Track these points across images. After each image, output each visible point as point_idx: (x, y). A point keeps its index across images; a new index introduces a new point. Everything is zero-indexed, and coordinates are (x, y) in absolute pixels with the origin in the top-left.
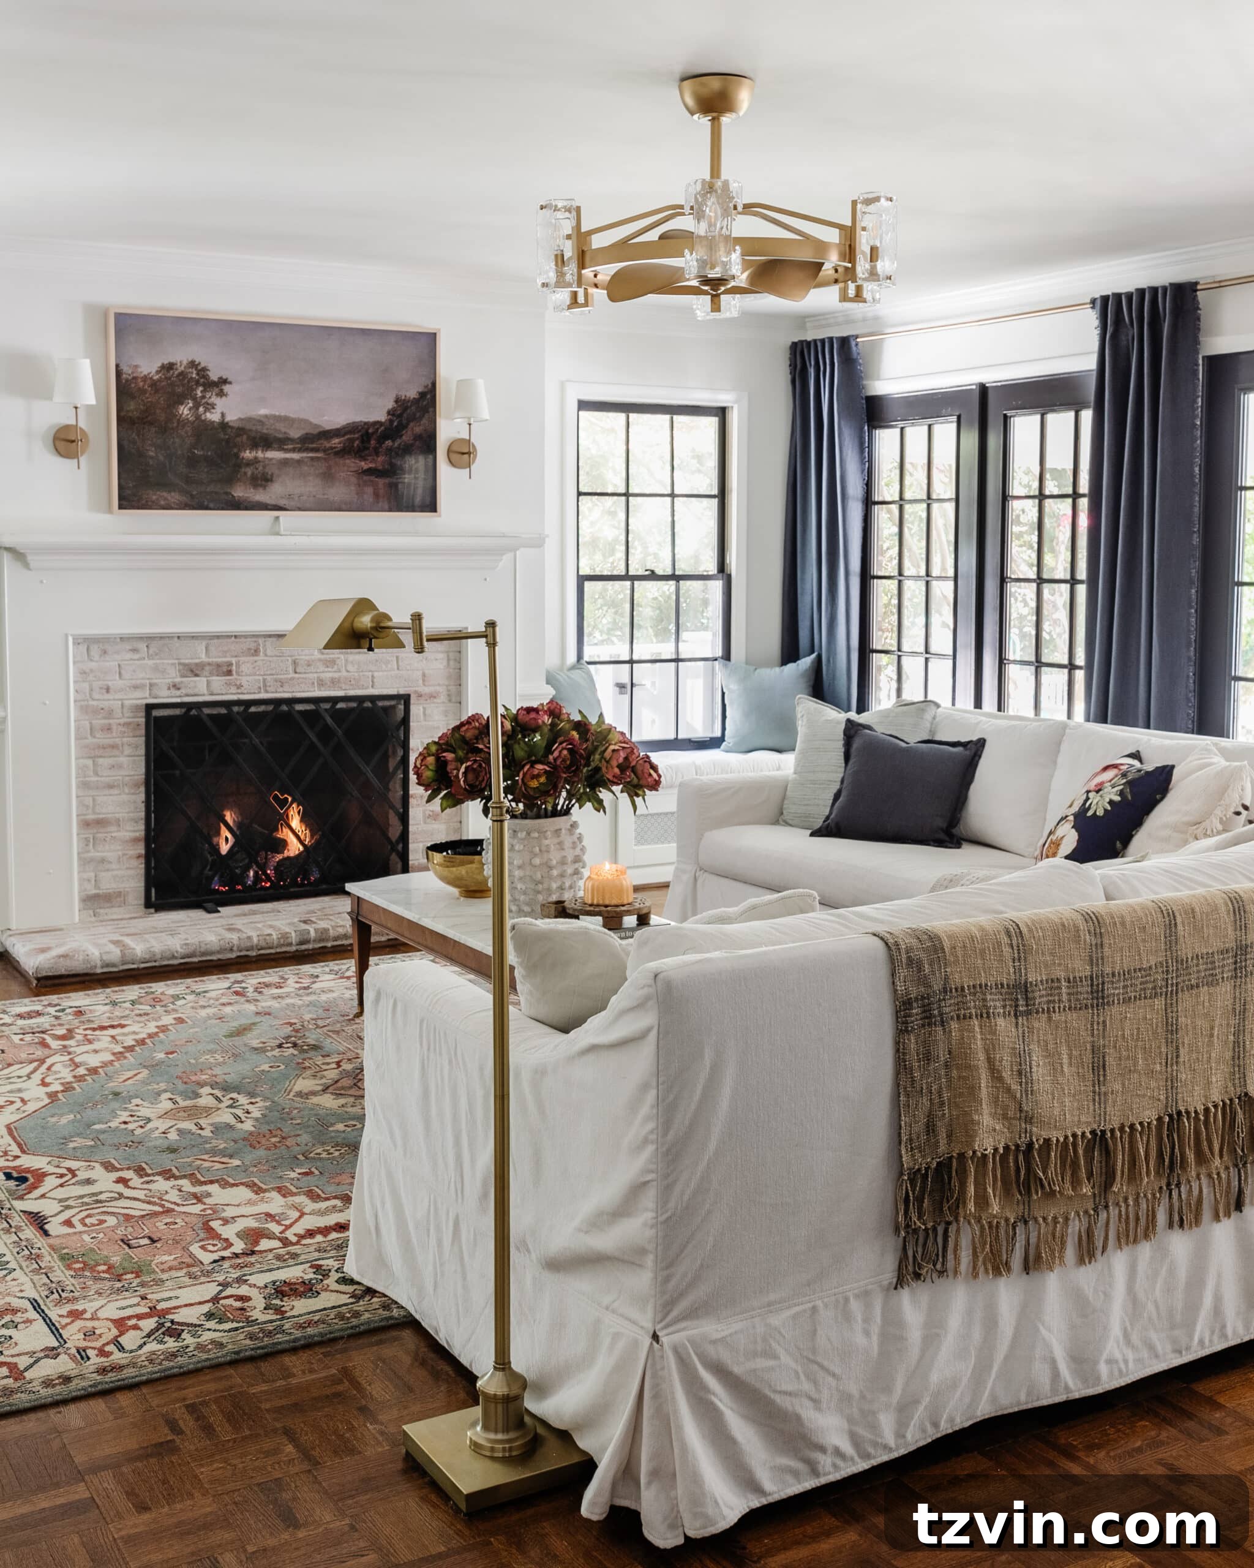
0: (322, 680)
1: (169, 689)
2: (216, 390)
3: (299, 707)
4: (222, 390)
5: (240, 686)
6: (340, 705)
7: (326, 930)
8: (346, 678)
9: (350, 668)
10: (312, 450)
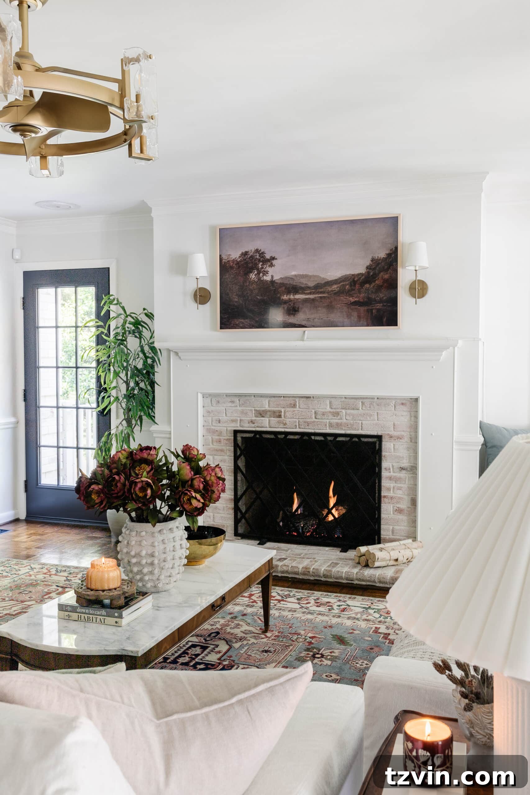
0: (331, 424)
1: (249, 423)
2: (269, 263)
4: (272, 263)
5: (285, 424)
8: (345, 423)
9: (348, 418)
10: (321, 293)
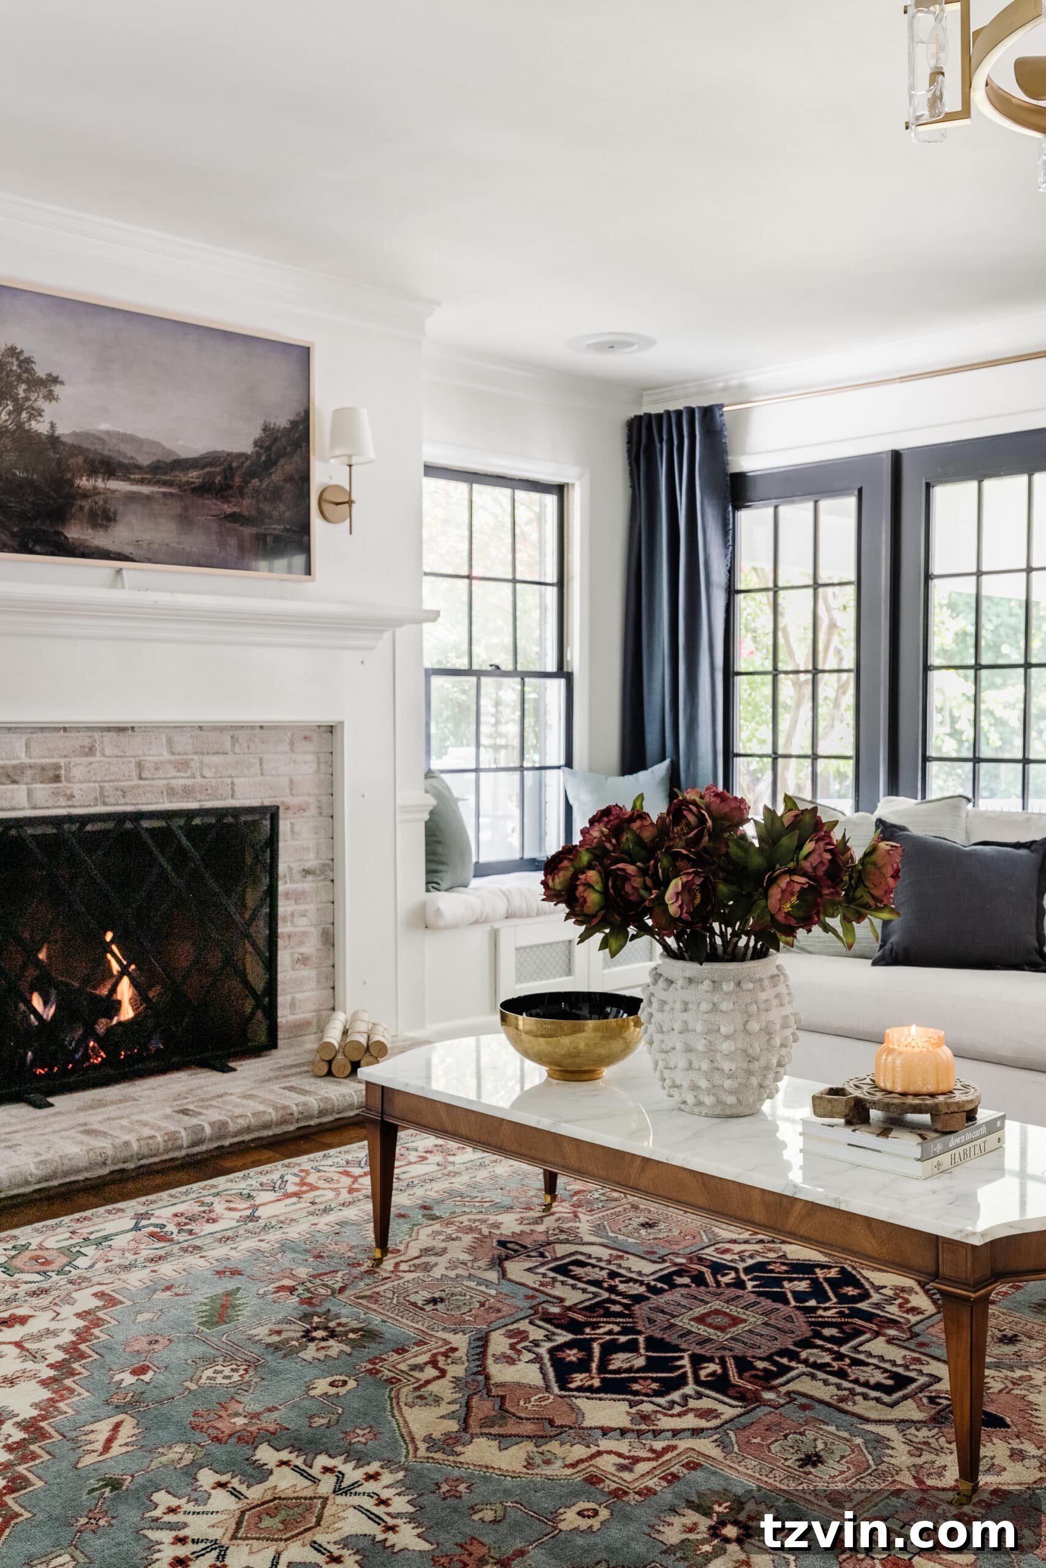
0: (172, 789)
2: (45, 391)
3: (146, 824)
4: (51, 392)
5: (70, 797)
6: (197, 821)
7: (224, 1124)
8: (201, 786)
9: (207, 773)
10: (165, 483)
